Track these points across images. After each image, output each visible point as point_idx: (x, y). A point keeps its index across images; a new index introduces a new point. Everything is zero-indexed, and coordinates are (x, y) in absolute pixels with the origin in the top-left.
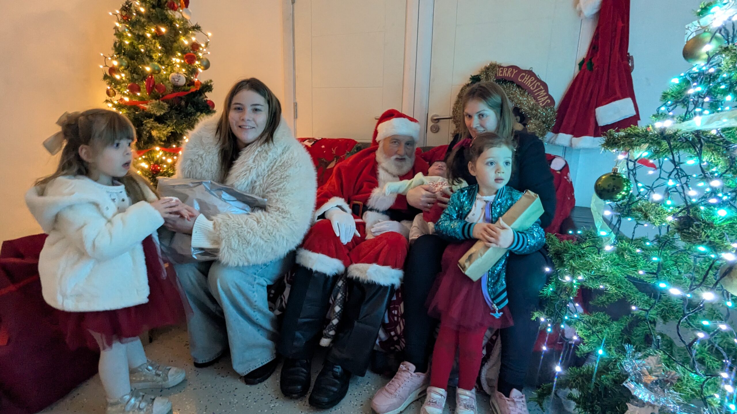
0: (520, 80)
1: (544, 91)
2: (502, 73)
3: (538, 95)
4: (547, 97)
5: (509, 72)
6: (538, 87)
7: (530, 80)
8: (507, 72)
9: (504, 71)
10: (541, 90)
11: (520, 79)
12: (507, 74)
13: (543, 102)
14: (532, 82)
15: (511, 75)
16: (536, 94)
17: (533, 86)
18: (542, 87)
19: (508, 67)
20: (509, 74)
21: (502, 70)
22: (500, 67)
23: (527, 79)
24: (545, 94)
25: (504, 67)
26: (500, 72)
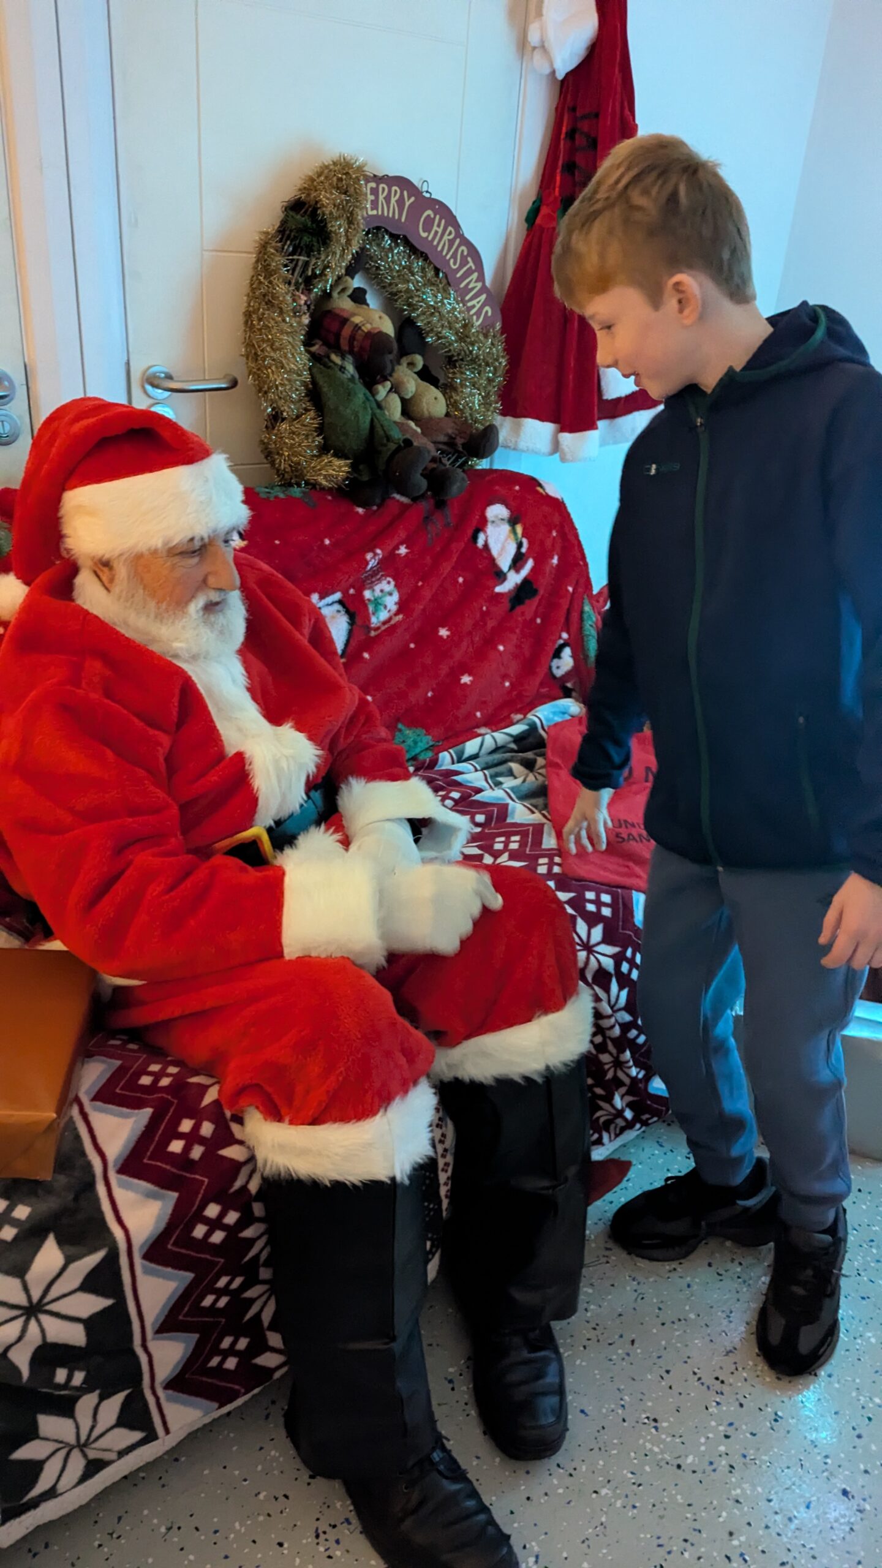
0: (424, 235)
1: (475, 276)
2: (375, 205)
4: (483, 297)
5: (393, 200)
6: (464, 262)
7: (446, 237)
8: (388, 199)
9: (381, 198)
10: (469, 272)
11: (424, 231)
12: (390, 208)
13: (478, 313)
14: (451, 242)
15: (400, 214)
16: (462, 285)
17: (454, 256)
19: (392, 181)
20: (392, 210)
21: (375, 192)
23: (440, 230)
25: (379, 180)
26: (371, 197)
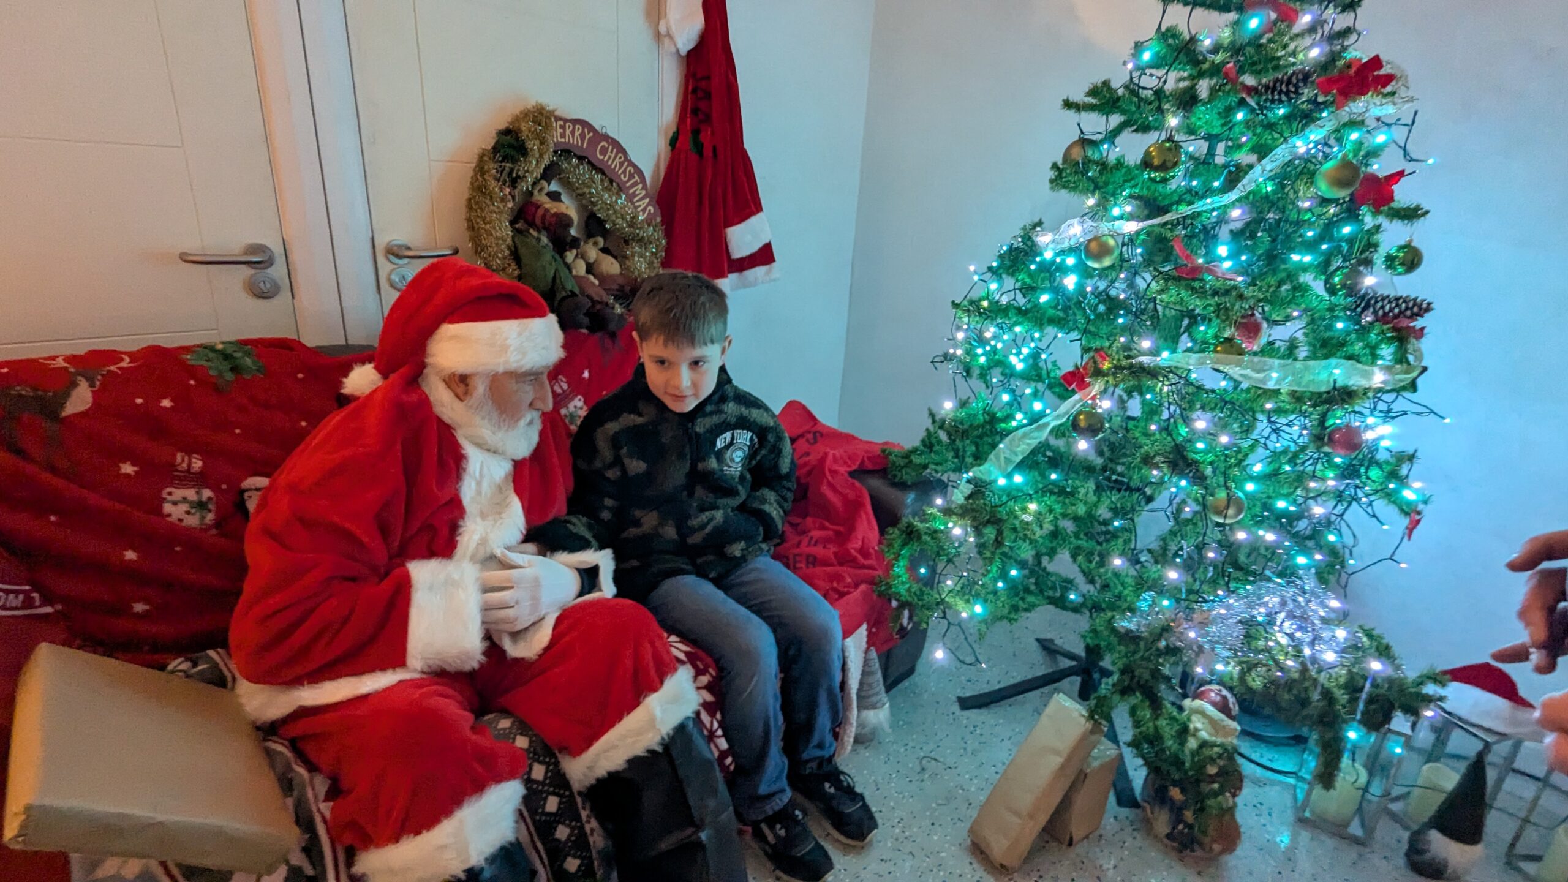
0: (601, 157)
3: (634, 195)
4: (647, 200)
5: (577, 134)
6: (631, 176)
7: (617, 160)
8: (573, 133)
9: (568, 132)
10: (635, 184)
11: (601, 153)
12: (574, 139)
13: (644, 210)
14: (621, 164)
15: (582, 143)
16: (631, 191)
17: (624, 172)
18: (637, 178)
19: (575, 122)
20: (576, 140)
21: (563, 127)
22: (558, 119)
23: (613, 155)
24: (643, 193)
25: (566, 121)
26: (560, 131)
